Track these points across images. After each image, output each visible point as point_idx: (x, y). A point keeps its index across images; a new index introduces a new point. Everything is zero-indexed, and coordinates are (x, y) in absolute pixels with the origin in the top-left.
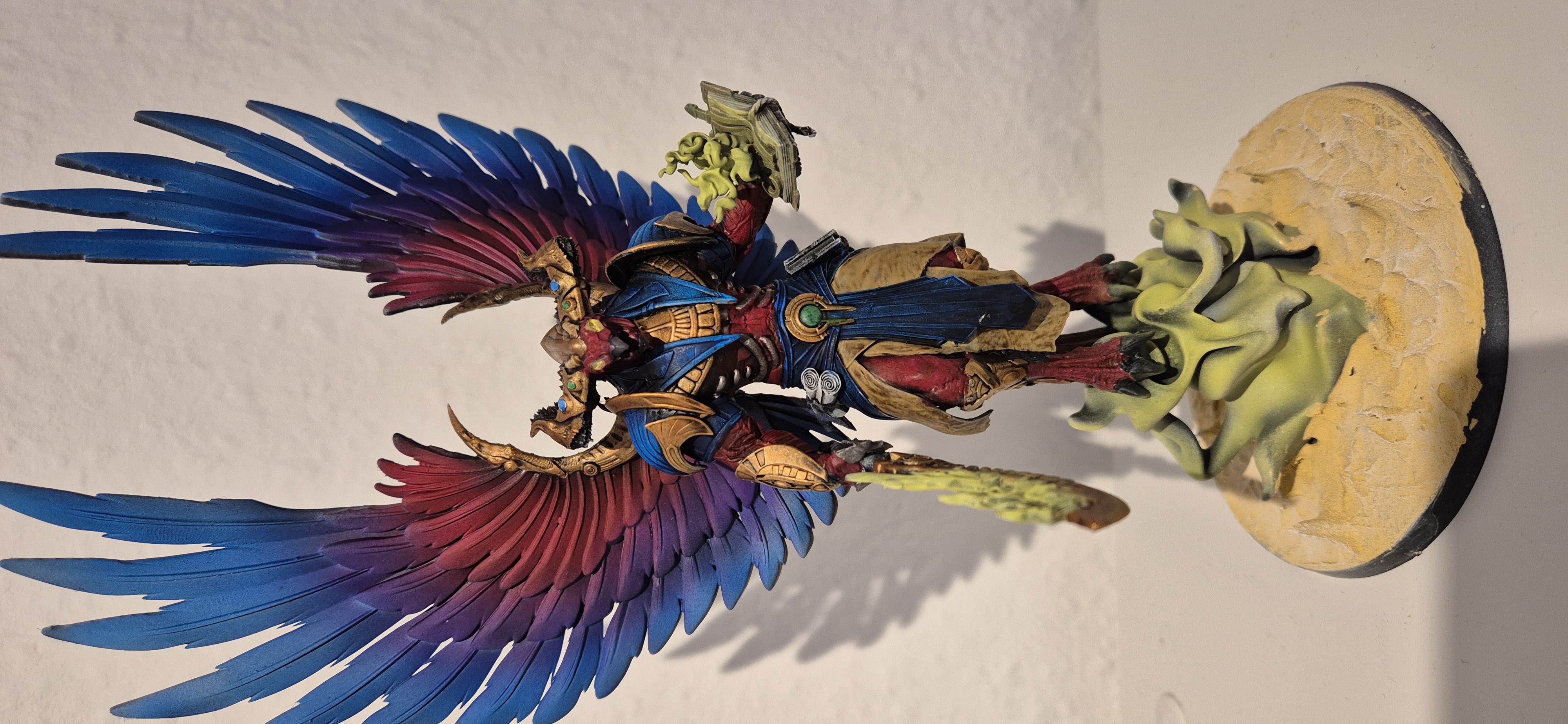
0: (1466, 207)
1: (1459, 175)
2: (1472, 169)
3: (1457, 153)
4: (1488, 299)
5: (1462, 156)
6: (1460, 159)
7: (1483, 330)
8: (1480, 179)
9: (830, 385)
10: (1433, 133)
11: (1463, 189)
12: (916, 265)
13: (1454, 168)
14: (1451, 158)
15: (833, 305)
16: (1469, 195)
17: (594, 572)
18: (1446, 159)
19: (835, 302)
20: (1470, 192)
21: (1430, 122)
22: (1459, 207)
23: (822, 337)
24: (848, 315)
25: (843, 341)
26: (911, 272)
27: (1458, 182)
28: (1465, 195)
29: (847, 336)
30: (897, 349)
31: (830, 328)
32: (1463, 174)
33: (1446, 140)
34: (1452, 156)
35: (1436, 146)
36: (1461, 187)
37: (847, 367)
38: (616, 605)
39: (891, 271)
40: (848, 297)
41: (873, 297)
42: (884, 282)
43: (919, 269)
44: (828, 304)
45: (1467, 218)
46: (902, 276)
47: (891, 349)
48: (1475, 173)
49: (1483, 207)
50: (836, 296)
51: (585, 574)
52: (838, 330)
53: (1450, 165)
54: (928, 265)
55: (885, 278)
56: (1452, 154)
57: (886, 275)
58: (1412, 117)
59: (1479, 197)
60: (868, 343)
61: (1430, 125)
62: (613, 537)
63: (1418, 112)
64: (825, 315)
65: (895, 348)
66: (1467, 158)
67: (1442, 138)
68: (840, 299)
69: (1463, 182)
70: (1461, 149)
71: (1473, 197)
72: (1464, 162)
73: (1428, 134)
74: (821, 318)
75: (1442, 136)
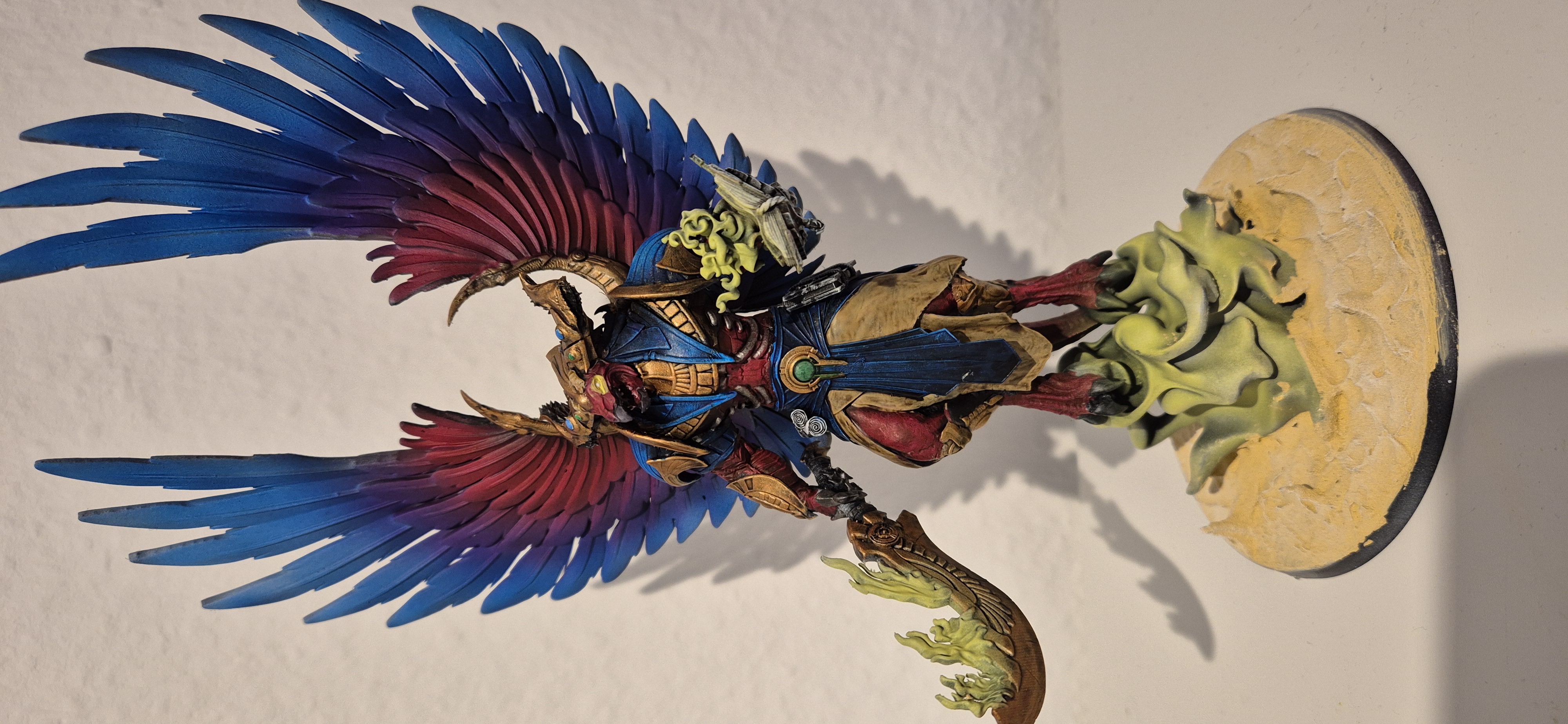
0: (1435, 378)
1: (1441, 343)
2: (1456, 338)
3: (1450, 315)
4: (1418, 465)
5: (1453, 321)
6: (1450, 323)
7: (1404, 486)
8: (1459, 352)
9: (816, 428)
10: (1438, 283)
11: (1440, 360)
12: (912, 314)
13: (1440, 333)
14: (1442, 320)
15: (827, 359)
16: (1442, 366)
17: (599, 503)
18: (1438, 320)
19: (828, 355)
20: (1444, 364)
21: (1441, 266)
22: (1428, 376)
23: (814, 389)
24: (839, 369)
25: (832, 391)
26: (905, 321)
27: (1437, 351)
28: (1439, 366)
29: (837, 387)
30: (882, 403)
31: (821, 381)
32: (1446, 342)
33: (1447, 296)
34: (1445, 319)
35: (1434, 302)
36: (1439, 356)
37: (834, 413)
38: (617, 521)
39: (886, 320)
40: (842, 350)
41: (866, 350)
42: (878, 332)
43: (913, 318)
44: (821, 358)
45: (1431, 390)
46: (896, 325)
47: (877, 401)
48: (1457, 343)
49: (1450, 381)
50: (829, 348)
51: (591, 504)
52: (829, 383)
53: (1439, 329)
54: (923, 312)
55: (880, 328)
56: (1445, 316)
57: (881, 324)
58: (1427, 254)
59: (1451, 371)
60: (854, 394)
61: (1439, 271)
62: (616, 478)
63: (1435, 247)
64: (818, 370)
65: (880, 401)
66: (1457, 324)
67: (1444, 292)
68: (833, 351)
69: (1443, 352)
70: (1456, 312)
71: (1444, 370)
72: (1453, 329)
73: (1433, 284)
74: (815, 373)
75: (1445, 288)
